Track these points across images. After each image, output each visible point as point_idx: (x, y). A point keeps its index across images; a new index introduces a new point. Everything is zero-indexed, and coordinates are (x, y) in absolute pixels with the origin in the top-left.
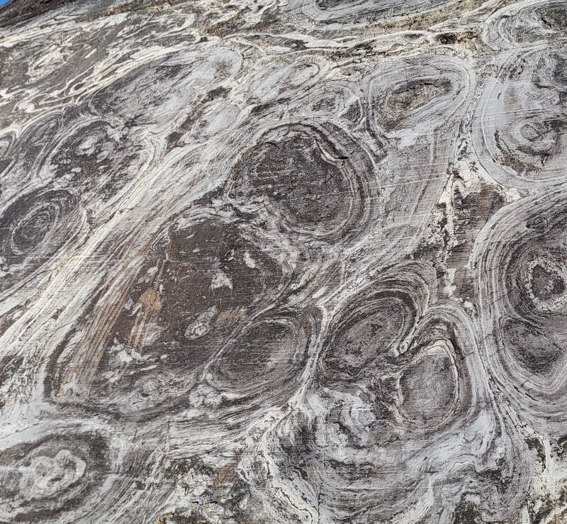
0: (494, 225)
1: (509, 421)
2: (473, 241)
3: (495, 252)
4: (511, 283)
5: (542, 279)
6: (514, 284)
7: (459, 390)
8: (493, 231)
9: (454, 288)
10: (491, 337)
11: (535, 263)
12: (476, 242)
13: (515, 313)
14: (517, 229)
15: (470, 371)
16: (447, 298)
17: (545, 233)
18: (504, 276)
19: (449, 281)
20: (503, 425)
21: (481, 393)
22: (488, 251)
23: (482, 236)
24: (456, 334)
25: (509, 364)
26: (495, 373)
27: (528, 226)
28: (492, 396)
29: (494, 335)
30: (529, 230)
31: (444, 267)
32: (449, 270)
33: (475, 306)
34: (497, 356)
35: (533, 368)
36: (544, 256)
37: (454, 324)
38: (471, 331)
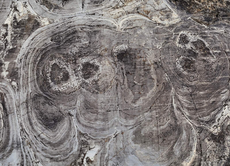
0: (33, 39)
1: (29, 158)
2: (21, 47)
3: (32, 54)
4: (39, 73)
5: (56, 71)
6: (41, 73)
7: (2, 135)
8: (32, 42)
9: (8, 73)
10: (25, 104)
11: (54, 62)
12: (22, 47)
13: (39, 90)
14: (46, 41)
15: (10, 124)
16: (3, 78)
17: (61, 45)
18: (35, 68)
19: (5, 68)
20: (25, 160)
21: (15, 138)
22: (28, 53)
23: (25, 44)
24: (5, 100)
25: (33, 121)
26: (24, 126)
27: (52, 40)
28: (21, 140)
29: (27, 103)
30: (52, 42)
31: (3, 61)
32: (5, 63)
33: (17, 84)
34: (26, 116)
35: (47, 126)
36: (59, 58)
37: (5, 94)
38: (14, 99)
